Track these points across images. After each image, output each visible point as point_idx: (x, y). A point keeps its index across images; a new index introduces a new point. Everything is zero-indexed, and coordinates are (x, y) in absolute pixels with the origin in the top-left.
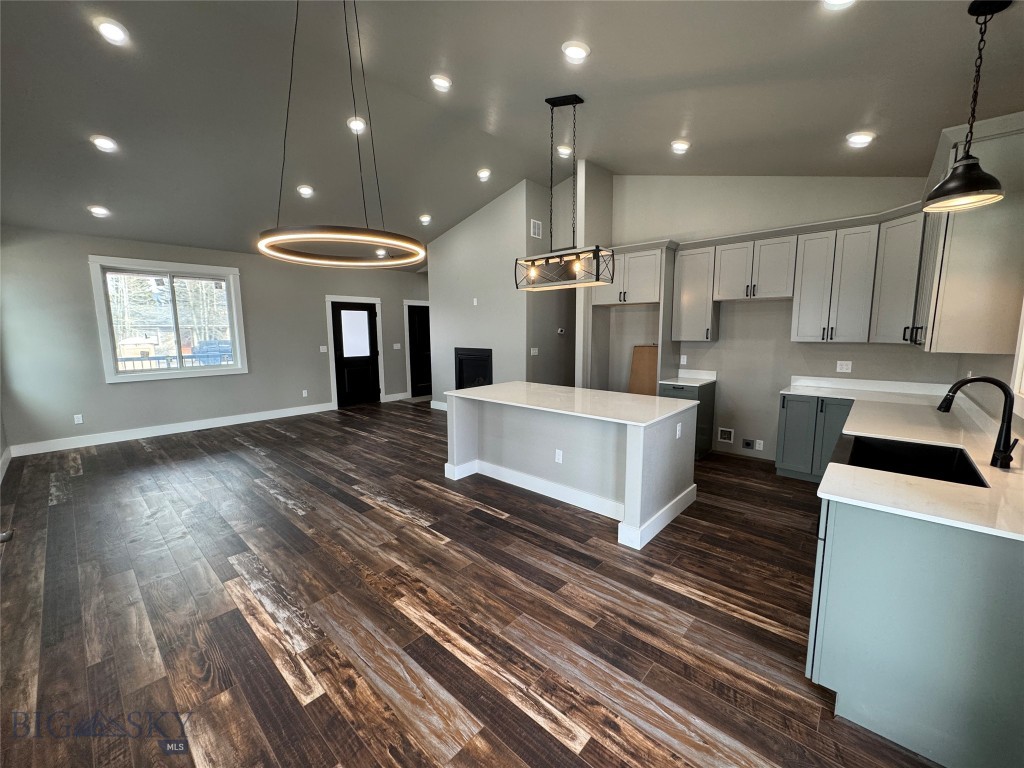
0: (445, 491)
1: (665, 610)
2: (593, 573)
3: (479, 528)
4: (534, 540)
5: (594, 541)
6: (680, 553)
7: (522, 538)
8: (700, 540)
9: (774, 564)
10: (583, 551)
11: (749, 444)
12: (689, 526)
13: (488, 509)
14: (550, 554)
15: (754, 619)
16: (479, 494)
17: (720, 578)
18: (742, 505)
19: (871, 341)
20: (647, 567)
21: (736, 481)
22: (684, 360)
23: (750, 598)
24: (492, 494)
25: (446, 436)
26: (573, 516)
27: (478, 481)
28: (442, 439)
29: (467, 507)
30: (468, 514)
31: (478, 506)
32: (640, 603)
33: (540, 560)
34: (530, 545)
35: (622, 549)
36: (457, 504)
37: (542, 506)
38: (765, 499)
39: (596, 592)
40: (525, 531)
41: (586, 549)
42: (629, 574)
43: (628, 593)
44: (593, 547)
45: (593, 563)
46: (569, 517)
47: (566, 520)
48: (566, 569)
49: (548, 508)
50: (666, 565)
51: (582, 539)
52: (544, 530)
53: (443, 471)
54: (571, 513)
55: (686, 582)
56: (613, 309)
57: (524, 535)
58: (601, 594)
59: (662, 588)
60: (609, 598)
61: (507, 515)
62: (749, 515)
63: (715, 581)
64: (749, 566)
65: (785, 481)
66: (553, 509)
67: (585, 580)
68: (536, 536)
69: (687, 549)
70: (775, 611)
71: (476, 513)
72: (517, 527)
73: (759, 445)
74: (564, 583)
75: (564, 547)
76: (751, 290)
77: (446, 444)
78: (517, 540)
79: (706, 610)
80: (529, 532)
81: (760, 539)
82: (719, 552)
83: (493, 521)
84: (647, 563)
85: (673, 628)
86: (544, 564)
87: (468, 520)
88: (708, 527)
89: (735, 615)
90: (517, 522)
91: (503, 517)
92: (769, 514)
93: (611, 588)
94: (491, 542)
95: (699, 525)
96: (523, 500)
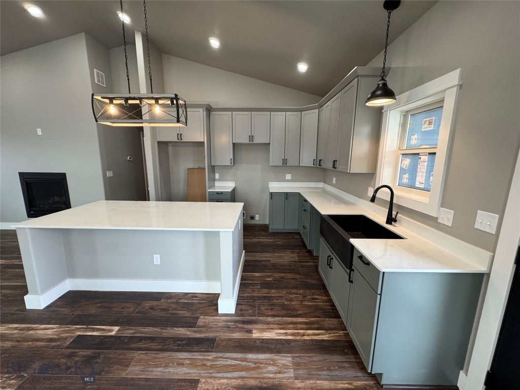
0: (29, 329)
1: (273, 360)
2: (215, 355)
3: (89, 360)
4: (153, 345)
5: (202, 320)
6: (257, 303)
7: (139, 349)
8: (261, 288)
9: (300, 288)
10: (198, 335)
11: (252, 218)
12: (251, 280)
13: (94, 330)
14: (173, 354)
15: (315, 335)
16: (79, 316)
17: (284, 312)
18: (267, 255)
19: (300, 165)
20: (246, 326)
21: (255, 240)
22: (217, 176)
23: (303, 320)
24: (93, 310)
25: (20, 258)
26: (177, 303)
27: (72, 298)
28: (16, 262)
29: (66, 338)
30: (68, 348)
31: (80, 331)
32: (258, 365)
33: (166, 366)
34: (152, 354)
35: (224, 318)
36: (51, 340)
37: (148, 304)
38: (274, 248)
39: (225, 375)
40: (140, 339)
41: (200, 332)
42: (239, 340)
43: (246, 360)
44: (203, 327)
45: (208, 344)
46: (174, 306)
47: (174, 309)
48: (193, 364)
49: (154, 303)
50: (254, 318)
51: (191, 323)
52: (158, 330)
53: (23, 302)
54: (174, 300)
55: (272, 326)
56: (170, 144)
57: (141, 345)
58: (229, 375)
59: (263, 341)
60: (236, 374)
61: (116, 328)
62: (274, 261)
63: (283, 316)
64: (291, 296)
65: (275, 234)
66: (158, 303)
67: (212, 367)
68: (152, 339)
69: (259, 298)
70: (317, 322)
71: (80, 341)
72: (131, 338)
73: (257, 217)
74: (197, 381)
75: (181, 339)
76: (251, 138)
77: (21, 267)
78: (137, 355)
79: (293, 344)
80: (146, 338)
81: (285, 275)
82: (274, 293)
83: (104, 343)
84: (244, 322)
85: (286, 375)
86: (171, 370)
87: (70, 356)
88: (259, 277)
89: (306, 338)
90: (129, 332)
91: (113, 333)
92: (280, 256)
93: (234, 362)
94: (108, 372)
95: (255, 277)
96: (128, 305)
